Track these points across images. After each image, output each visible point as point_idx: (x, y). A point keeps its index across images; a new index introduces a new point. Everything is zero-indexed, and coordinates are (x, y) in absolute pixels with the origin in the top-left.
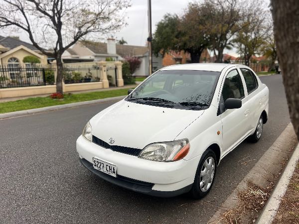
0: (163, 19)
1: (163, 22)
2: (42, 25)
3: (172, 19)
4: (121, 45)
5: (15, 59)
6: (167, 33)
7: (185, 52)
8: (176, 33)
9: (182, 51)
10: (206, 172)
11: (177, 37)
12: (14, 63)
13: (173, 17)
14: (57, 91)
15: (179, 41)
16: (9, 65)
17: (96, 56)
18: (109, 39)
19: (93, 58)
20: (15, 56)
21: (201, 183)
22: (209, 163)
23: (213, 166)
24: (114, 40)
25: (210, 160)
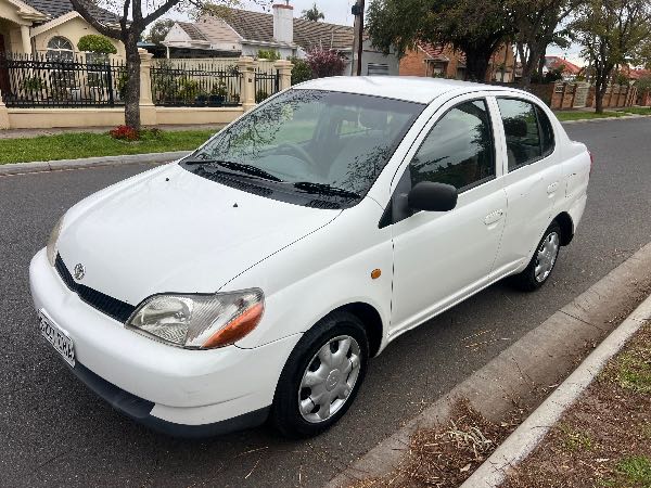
5: (63, 40)
7: (456, 47)
9: (449, 46)
10: (324, 375)
12: (60, 49)
14: (127, 121)
16: (51, 53)
18: (275, 6)
19: (239, 48)
20: (63, 33)
21: (305, 404)
22: (339, 352)
23: (354, 358)
24: (292, 8)
25: (344, 344)
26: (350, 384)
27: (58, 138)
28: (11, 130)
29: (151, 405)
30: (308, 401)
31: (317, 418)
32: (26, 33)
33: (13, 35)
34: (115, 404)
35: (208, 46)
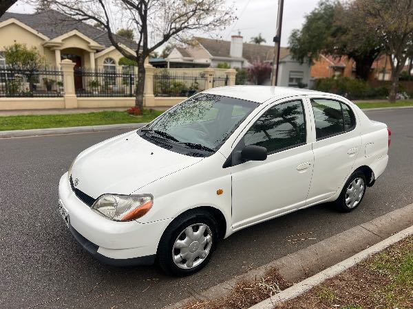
0: (317, 7)
1: (317, 11)
2: (127, 19)
3: (332, 8)
4: (258, 44)
5: (111, 59)
6: (319, 28)
7: (349, 58)
8: (333, 29)
9: (344, 58)
10: (188, 243)
11: (334, 35)
12: (109, 65)
13: (332, 4)
14: (136, 105)
15: (335, 42)
16: (105, 67)
17: (213, 60)
18: (233, 37)
19: (209, 61)
20: (111, 56)
21: (176, 257)
22: (198, 232)
23: (208, 237)
24: (242, 37)
25: (202, 228)
26: (207, 251)
27: (100, 113)
28: (78, 108)
29: (97, 247)
30: (179, 256)
31: (185, 266)
32: (92, 57)
33: (86, 57)
34: (85, 246)
35: (192, 61)
